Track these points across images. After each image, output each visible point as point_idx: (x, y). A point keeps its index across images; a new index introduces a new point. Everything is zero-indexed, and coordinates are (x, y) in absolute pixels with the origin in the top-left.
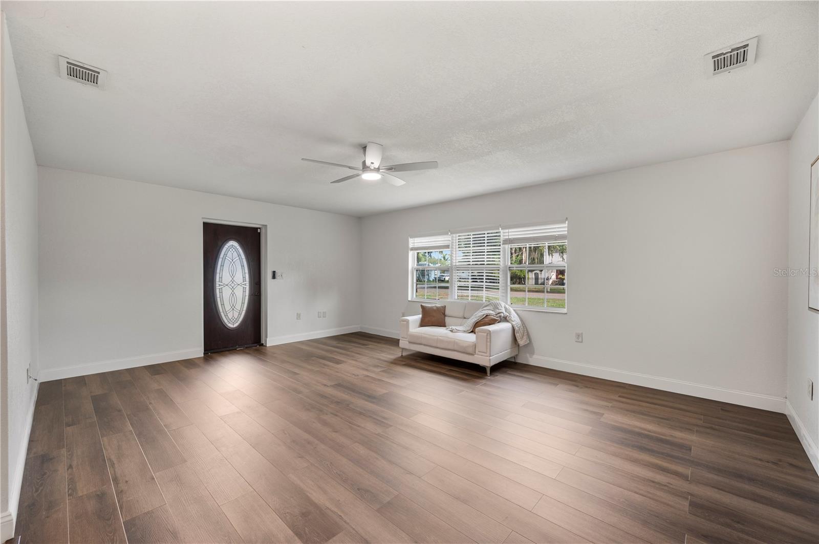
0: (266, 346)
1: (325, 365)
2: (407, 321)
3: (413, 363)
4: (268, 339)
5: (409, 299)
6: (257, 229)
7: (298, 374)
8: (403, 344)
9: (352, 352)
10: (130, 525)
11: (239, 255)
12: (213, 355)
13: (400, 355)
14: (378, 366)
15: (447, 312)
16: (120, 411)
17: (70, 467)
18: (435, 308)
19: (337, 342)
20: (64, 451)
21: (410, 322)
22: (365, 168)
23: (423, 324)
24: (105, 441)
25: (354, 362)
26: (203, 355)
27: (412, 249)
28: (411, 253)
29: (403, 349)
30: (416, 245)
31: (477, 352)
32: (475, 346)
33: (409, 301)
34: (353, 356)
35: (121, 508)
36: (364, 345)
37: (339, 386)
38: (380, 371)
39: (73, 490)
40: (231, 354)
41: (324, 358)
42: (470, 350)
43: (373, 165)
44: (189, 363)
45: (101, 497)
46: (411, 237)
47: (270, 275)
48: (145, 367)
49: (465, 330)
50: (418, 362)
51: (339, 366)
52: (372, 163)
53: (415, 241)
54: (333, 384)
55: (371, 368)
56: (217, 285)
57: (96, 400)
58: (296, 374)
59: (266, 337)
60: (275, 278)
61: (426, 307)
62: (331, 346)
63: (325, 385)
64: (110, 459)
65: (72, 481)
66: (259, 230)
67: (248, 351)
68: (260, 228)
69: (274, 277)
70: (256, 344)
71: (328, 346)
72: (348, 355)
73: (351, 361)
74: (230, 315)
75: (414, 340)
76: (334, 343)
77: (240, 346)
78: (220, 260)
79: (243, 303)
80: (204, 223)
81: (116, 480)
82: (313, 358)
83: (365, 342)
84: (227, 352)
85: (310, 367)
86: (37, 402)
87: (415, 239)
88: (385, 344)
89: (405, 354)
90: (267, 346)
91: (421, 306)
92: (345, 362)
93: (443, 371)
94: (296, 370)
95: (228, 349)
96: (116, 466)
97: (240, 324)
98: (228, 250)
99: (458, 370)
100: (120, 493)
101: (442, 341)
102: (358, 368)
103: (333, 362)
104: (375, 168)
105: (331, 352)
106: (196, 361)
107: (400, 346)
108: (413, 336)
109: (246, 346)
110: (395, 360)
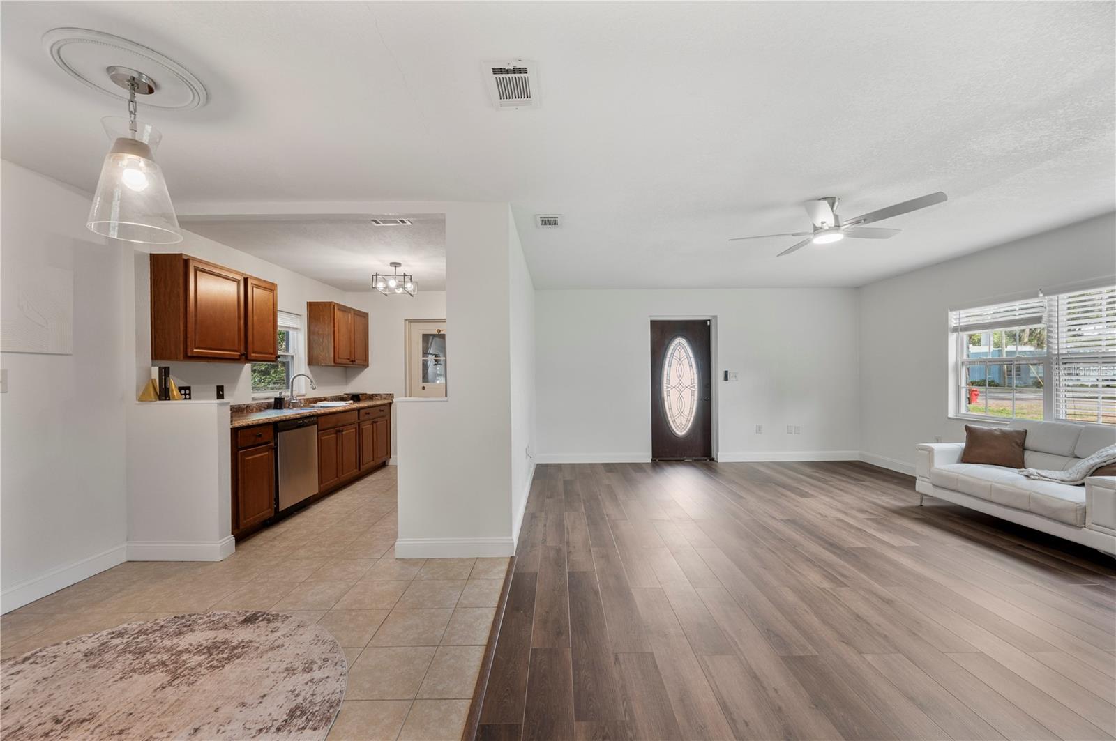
0: (717, 462)
1: (782, 495)
2: (931, 451)
3: (937, 520)
4: (719, 454)
5: (951, 414)
6: (706, 321)
7: (744, 498)
8: (922, 486)
9: (832, 486)
10: (571, 575)
11: (687, 354)
12: (661, 462)
13: (918, 504)
14: (868, 512)
15: (1029, 442)
16: (579, 495)
17: (545, 526)
18: (998, 433)
19: (814, 470)
20: (543, 514)
21: (935, 452)
22: (817, 230)
23: (967, 457)
24: (566, 514)
25: (828, 499)
26: (650, 461)
27: (955, 330)
28: (952, 338)
29: (923, 495)
30: (964, 322)
31: (1088, 524)
32: (1083, 511)
33: (949, 418)
34: (831, 492)
35: (568, 563)
36: (856, 479)
37: (792, 522)
38: (868, 519)
39: (544, 541)
40: (678, 464)
41: (784, 486)
42: (1071, 518)
43: (825, 225)
44: (637, 467)
45: (558, 551)
46: (954, 309)
47: (721, 376)
48: (602, 464)
49: (1065, 478)
50: (951, 520)
51: (804, 500)
52: (823, 223)
53: (961, 316)
54: (785, 518)
55: (854, 513)
56: (665, 387)
57: (566, 482)
58: (741, 497)
59: (718, 451)
60: (727, 380)
61: (976, 430)
62: (802, 474)
63: (773, 518)
64: (567, 528)
65: (545, 535)
66: (708, 322)
67: (696, 465)
68: (709, 320)
69: (726, 378)
70: (706, 458)
71: (799, 473)
72: (823, 489)
73: (823, 497)
74: (678, 421)
75: (943, 483)
76: (809, 470)
77: (689, 457)
78: (667, 360)
79: (691, 408)
80: (651, 321)
81: (568, 543)
82: (770, 484)
83: (861, 477)
84: (674, 462)
85: (762, 494)
86: (534, 477)
87: (962, 311)
88: (896, 484)
89: (925, 504)
90: (719, 461)
91: (966, 427)
92: (812, 496)
93: (998, 543)
94: (743, 494)
95: (676, 459)
96: (570, 534)
97: (688, 432)
98: (675, 349)
99: (1039, 550)
100: (569, 553)
101: (1000, 491)
102: (832, 508)
103: (796, 494)
104: (830, 227)
105: (800, 481)
106: (644, 466)
107: (917, 489)
108: (940, 475)
109: (694, 458)
110: (903, 509)
